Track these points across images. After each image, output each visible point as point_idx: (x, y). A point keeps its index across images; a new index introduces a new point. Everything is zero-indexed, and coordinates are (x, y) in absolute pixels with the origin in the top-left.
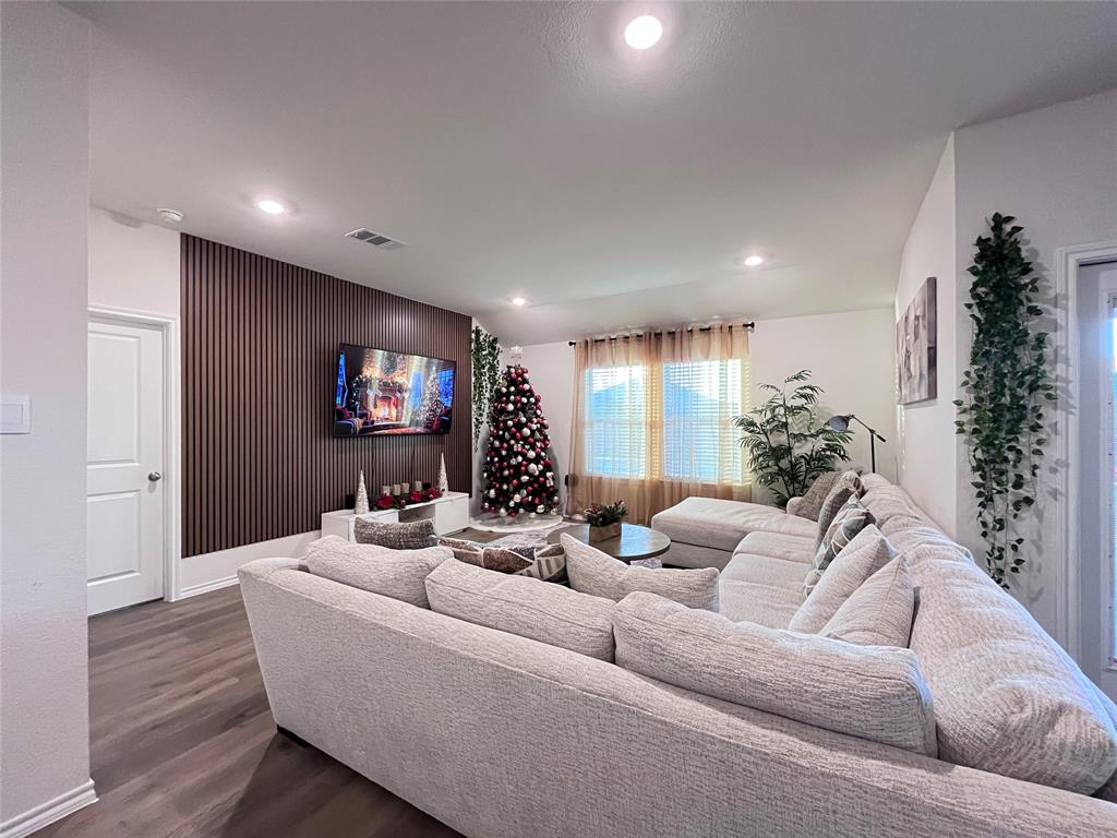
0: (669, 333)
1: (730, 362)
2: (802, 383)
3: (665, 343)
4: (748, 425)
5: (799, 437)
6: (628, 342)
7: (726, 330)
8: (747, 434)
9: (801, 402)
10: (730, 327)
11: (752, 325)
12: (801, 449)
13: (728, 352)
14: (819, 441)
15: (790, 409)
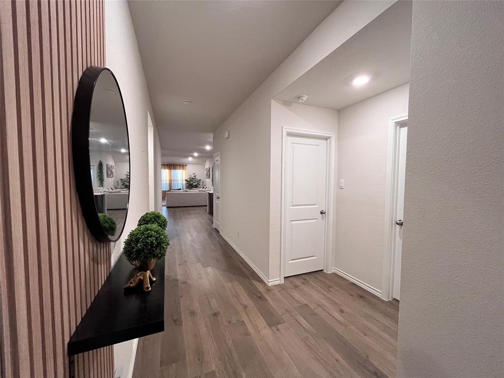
2: (194, 175)
8: (187, 182)
9: (194, 177)
10: (184, 165)
11: (187, 165)
13: (183, 169)
14: (197, 183)
15: (193, 179)
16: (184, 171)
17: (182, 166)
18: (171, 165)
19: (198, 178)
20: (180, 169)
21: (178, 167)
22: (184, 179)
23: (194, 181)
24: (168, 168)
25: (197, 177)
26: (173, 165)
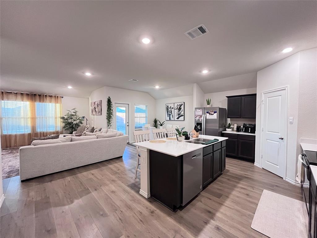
0: (39, 95)
1: (57, 104)
2: (74, 110)
3: (38, 97)
4: (63, 118)
5: (74, 120)
6: (23, 95)
7: (56, 97)
8: (63, 120)
9: (74, 114)
10: (58, 97)
11: (63, 97)
12: (75, 122)
13: (57, 102)
14: (78, 121)
15: (73, 115)
16: (58, 105)
17: (56, 98)
18: (35, 95)
19: (80, 115)
20: (51, 102)
21: (48, 98)
22: (59, 115)
23: (74, 118)
24: (28, 99)
25: (78, 114)
26: (40, 95)
